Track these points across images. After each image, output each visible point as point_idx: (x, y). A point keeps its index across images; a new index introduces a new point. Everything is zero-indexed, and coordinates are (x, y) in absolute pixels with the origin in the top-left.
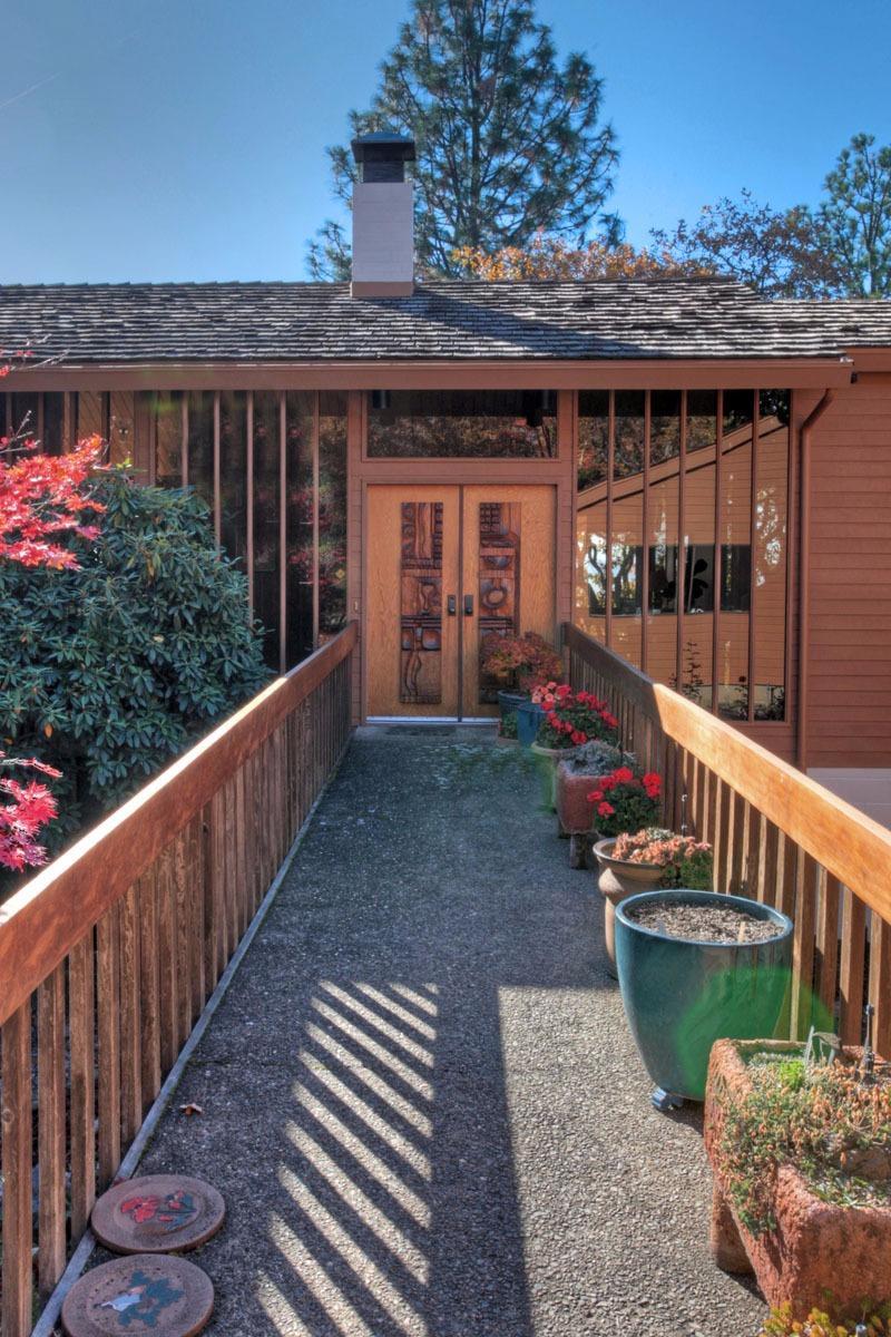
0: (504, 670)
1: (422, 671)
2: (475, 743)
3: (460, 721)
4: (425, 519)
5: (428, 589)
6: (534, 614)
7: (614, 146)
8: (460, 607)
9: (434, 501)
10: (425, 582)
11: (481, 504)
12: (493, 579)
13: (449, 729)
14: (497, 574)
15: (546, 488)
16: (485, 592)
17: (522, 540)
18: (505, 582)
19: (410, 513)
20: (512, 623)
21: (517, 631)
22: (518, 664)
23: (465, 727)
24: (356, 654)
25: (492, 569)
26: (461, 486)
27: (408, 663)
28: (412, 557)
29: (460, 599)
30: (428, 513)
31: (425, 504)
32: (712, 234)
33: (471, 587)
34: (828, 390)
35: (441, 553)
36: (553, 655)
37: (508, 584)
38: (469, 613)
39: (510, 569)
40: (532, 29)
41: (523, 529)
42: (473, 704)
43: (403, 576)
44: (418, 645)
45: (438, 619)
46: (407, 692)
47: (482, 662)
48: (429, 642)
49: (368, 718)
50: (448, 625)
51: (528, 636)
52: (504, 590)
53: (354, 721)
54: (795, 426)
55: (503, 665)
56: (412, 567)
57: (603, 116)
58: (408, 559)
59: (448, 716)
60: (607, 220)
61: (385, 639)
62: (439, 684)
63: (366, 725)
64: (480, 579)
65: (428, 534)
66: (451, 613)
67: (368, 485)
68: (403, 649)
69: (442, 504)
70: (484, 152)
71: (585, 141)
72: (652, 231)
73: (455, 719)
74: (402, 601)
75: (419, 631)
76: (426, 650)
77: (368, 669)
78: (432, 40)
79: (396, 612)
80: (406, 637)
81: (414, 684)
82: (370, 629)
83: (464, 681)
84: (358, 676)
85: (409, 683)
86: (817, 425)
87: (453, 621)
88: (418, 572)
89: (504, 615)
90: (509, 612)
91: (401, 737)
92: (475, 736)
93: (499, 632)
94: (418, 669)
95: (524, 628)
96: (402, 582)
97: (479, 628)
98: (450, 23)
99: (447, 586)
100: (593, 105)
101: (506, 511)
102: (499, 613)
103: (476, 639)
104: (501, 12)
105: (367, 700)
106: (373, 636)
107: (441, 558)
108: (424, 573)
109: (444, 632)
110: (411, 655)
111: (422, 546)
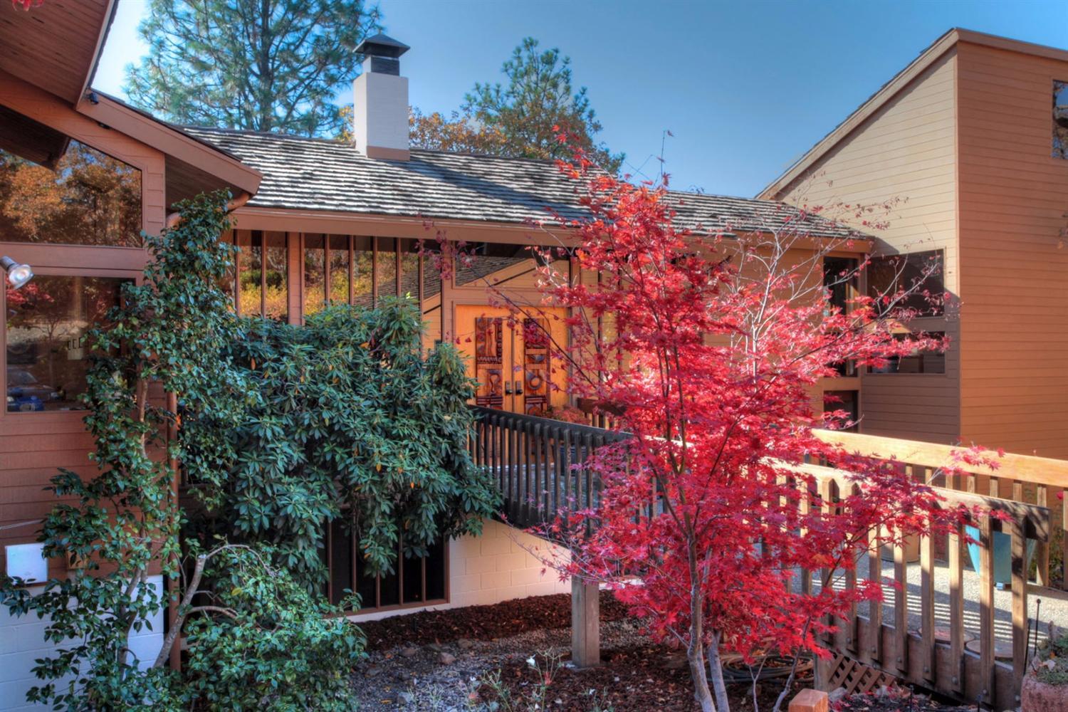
4: (492, 329)
5: (494, 378)
8: (513, 389)
9: (497, 317)
10: (492, 373)
11: (525, 318)
12: (533, 370)
14: (536, 366)
15: (564, 309)
16: (527, 383)
18: (542, 372)
19: (482, 324)
20: (545, 399)
21: (548, 405)
25: (533, 363)
28: (483, 355)
29: (513, 384)
30: (493, 326)
31: (491, 319)
33: (519, 376)
35: (501, 353)
38: (518, 393)
39: (544, 363)
43: (477, 368)
45: (500, 398)
50: (506, 401)
52: (540, 377)
56: (483, 362)
58: (479, 357)
64: (525, 370)
65: (494, 339)
66: (507, 393)
67: (456, 305)
69: (500, 319)
75: (489, 405)
87: (509, 398)
88: (488, 366)
89: (540, 394)
90: (543, 392)
93: (537, 406)
95: (552, 403)
96: (478, 373)
97: (525, 403)
99: (506, 374)
101: (541, 324)
102: (537, 393)
107: (501, 356)
108: (492, 366)
109: (503, 405)
111: (490, 349)
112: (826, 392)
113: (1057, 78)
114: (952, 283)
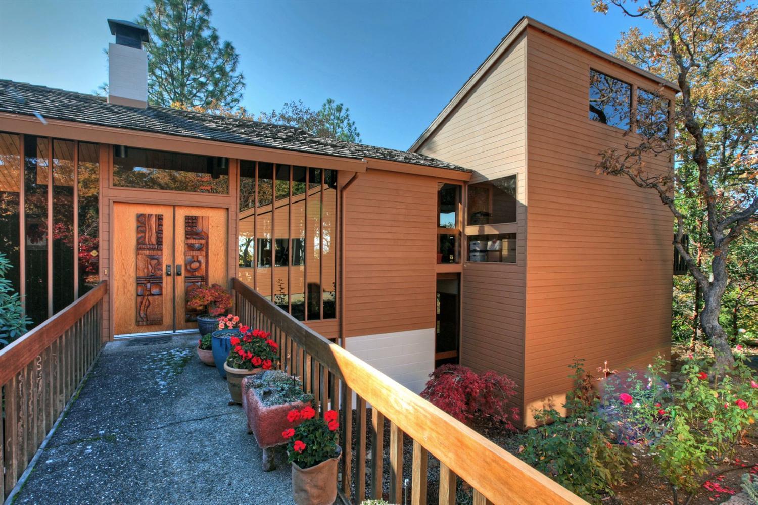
0: (201, 305)
1: (150, 307)
2: (183, 347)
3: (174, 332)
4: (152, 223)
5: (154, 262)
6: (216, 273)
7: (244, 81)
8: (174, 271)
9: (157, 213)
10: (152, 258)
11: (186, 216)
12: (193, 256)
13: (167, 339)
14: (195, 253)
15: (222, 210)
16: (188, 263)
17: (210, 236)
18: (201, 258)
19: (142, 220)
20: (205, 279)
21: (207, 284)
22: (209, 302)
23: (177, 335)
24: (105, 299)
25: (193, 251)
26: (174, 206)
27: (142, 303)
28: (144, 244)
29: (174, 268)
30: (153, 220)
31: (152, 215)
32: (287, 116)
33: (180, 260)
34: (356, 172)
35: (162, 242)
36: (228, 296)
37: (202, 259)
38: (179, 274)
39: (203, 251)
40: (208, 27)
41: (210, 230)
42: (182, 323)
43: (138, 254)
44: (148, 293)
45: (161, 278)
46: (141, 319)
47: (187, 301)
48: (155, 291)
49: (115, 336)
50: (167, 282)
51: (214, 286)
52: (199, 262)
53: (105, 339)
54: (339, 189)
55: (200, 303)
56: (144, 249)
57: (239, 69)
58: (140, 245)
59: (167, 330)
60: (240, 108)
61: (126, 290)
62: (162, 313)
63: (113, 341)
64: (185, 256)
65: (154, 231)
66: (168, 275)
67: (114, 202)
68: (138, 295)
69: (162, 215)
70: (187, 71)
71: (231, 77)
72: (261, 112)
73: (172, 332)
74: (137, 268)
75: (148, 285)
76: (153, 295)
77: (115, 308)
78: (162, 18)
79: (133, 275)
80: (140, 289)
81: (146, 314)
82: (116, 285)
83: (177, 311)
84: (107, 313)
85: (142, 314)
86: (348, 189)
87: (170, 279)
88: (147, 252)
89: (199, 275)
90: (202, 273)
91: (136, 348)
92: (184, 342)
93: (197, 284)
94: (148, 307)
95: (211, 281)
96: (137, 258)
97: (185, 282)
98: (171, 12)
99: (166, 260)
100: (235, 63)
101: (200, 220)
102: (197, 274)
103: (183, 288)
104: (195, 17)
105: (114, 325)
106: (118, 289)
107: (162, 245)
108: (151, 252)
109: (164, 285)
110: (143, 299)
111: (150, 238)
112: (438, 274)
113: (592, 67)
114: (522, 197)
